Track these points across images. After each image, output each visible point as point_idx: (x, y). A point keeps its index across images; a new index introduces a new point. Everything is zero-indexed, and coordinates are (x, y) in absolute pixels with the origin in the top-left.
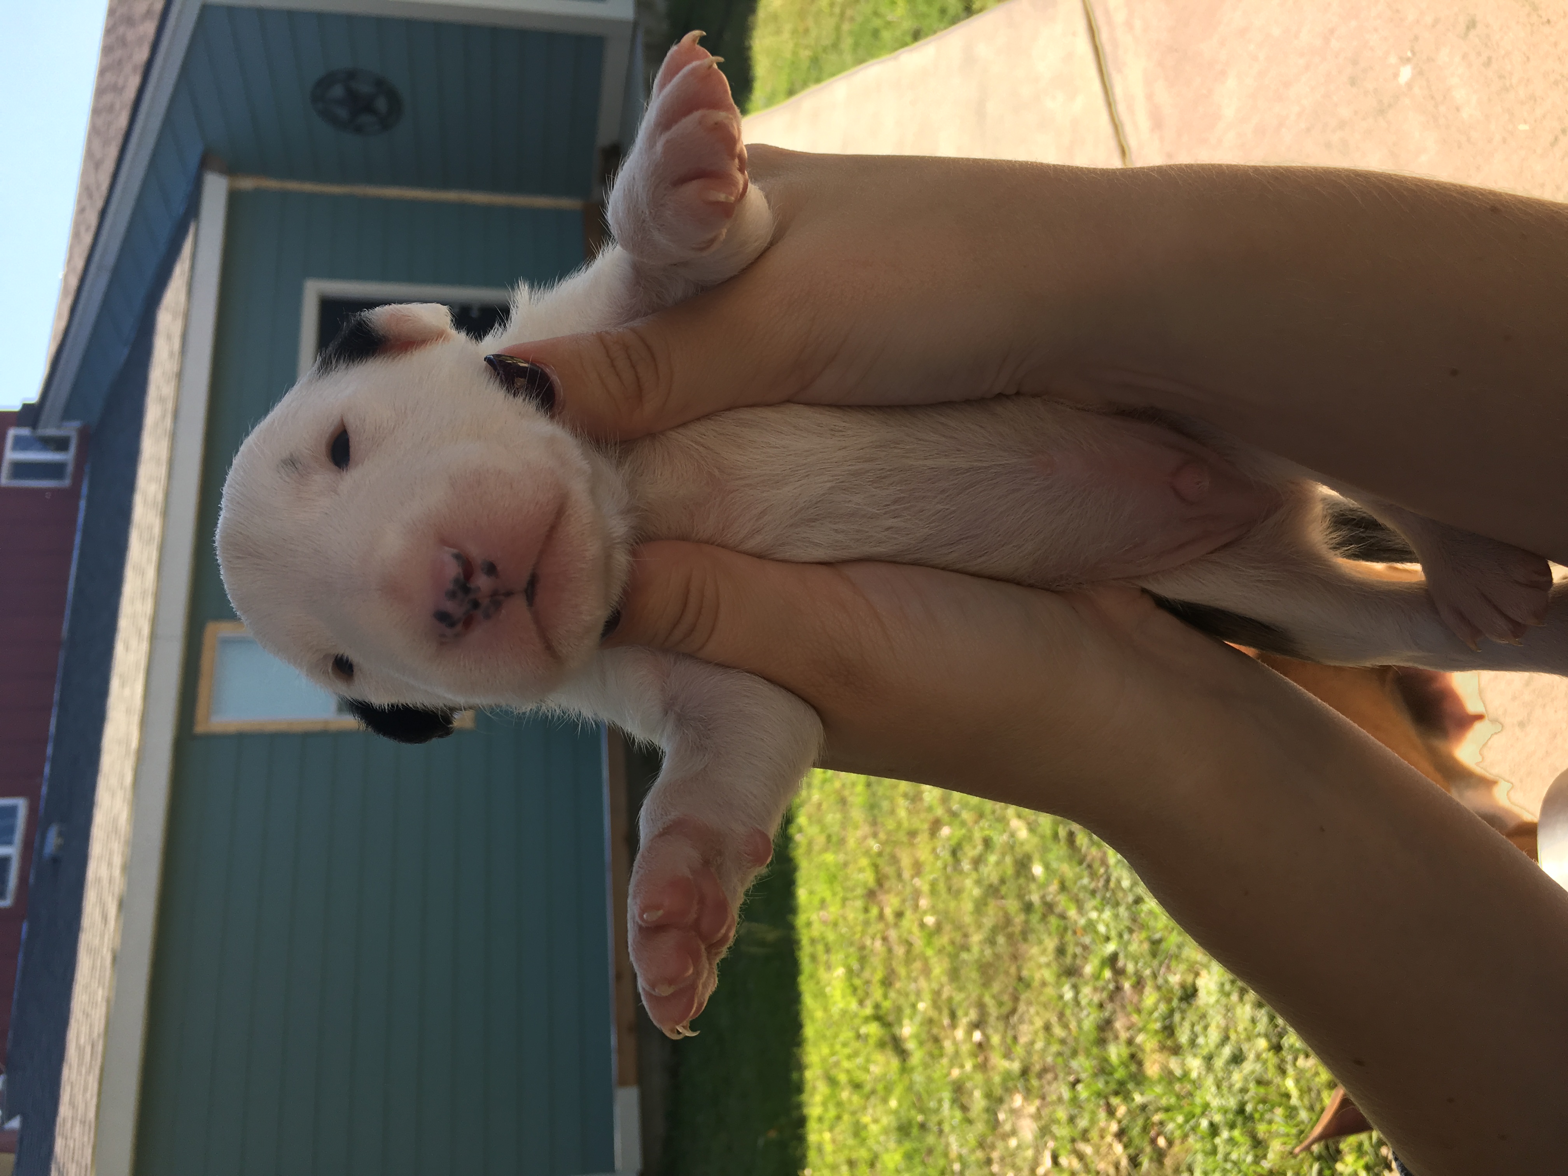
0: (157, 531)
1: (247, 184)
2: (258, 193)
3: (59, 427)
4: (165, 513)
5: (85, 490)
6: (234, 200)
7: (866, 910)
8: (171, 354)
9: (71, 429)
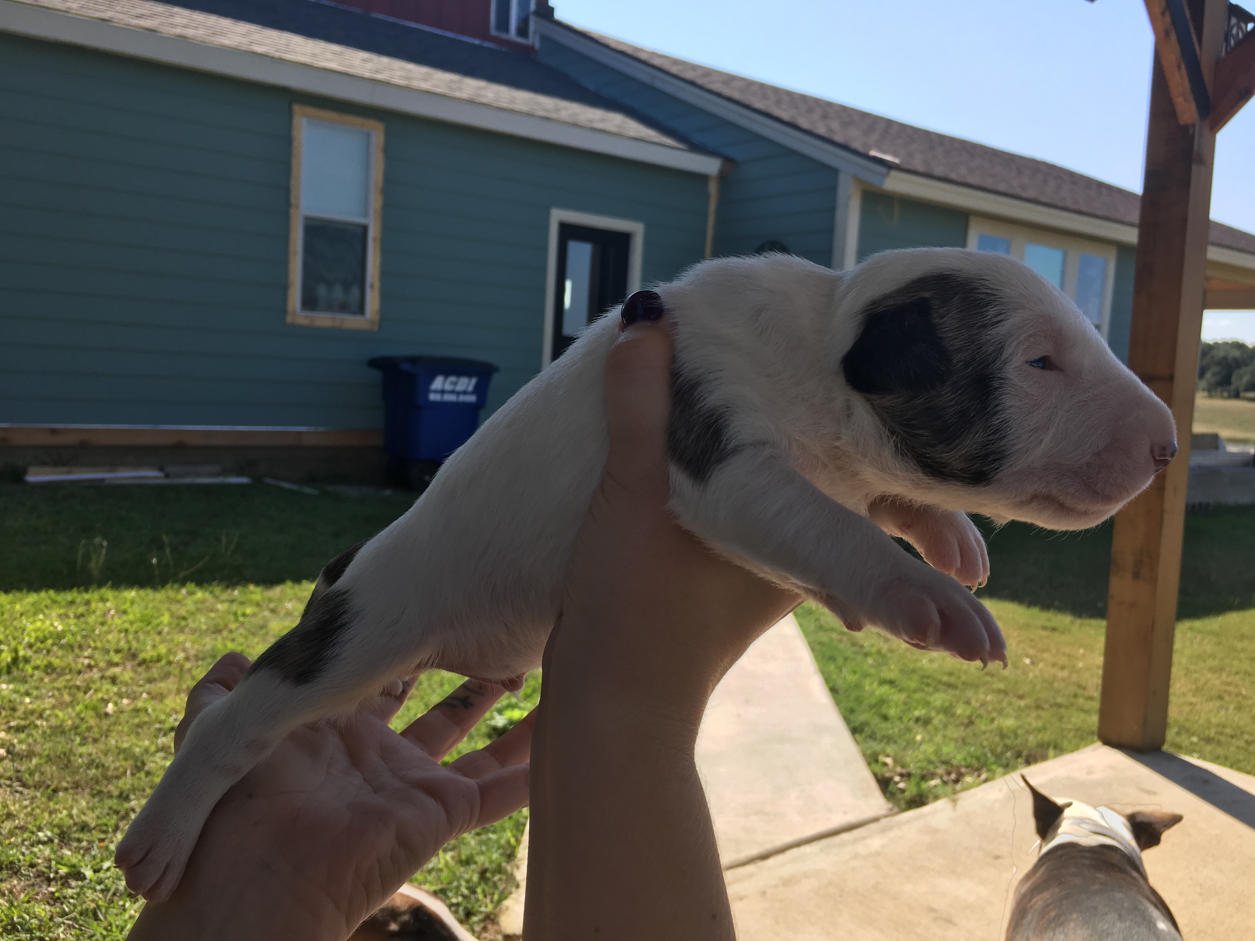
0: (458, 94)
1: (713, 188)
2: (706, 196)
3: (535, 32)
4: (471, 102)
5: (487, 44)
6: (701, 178)
7: (117, 651)
8: (591, 121)
9: (533, 40)
